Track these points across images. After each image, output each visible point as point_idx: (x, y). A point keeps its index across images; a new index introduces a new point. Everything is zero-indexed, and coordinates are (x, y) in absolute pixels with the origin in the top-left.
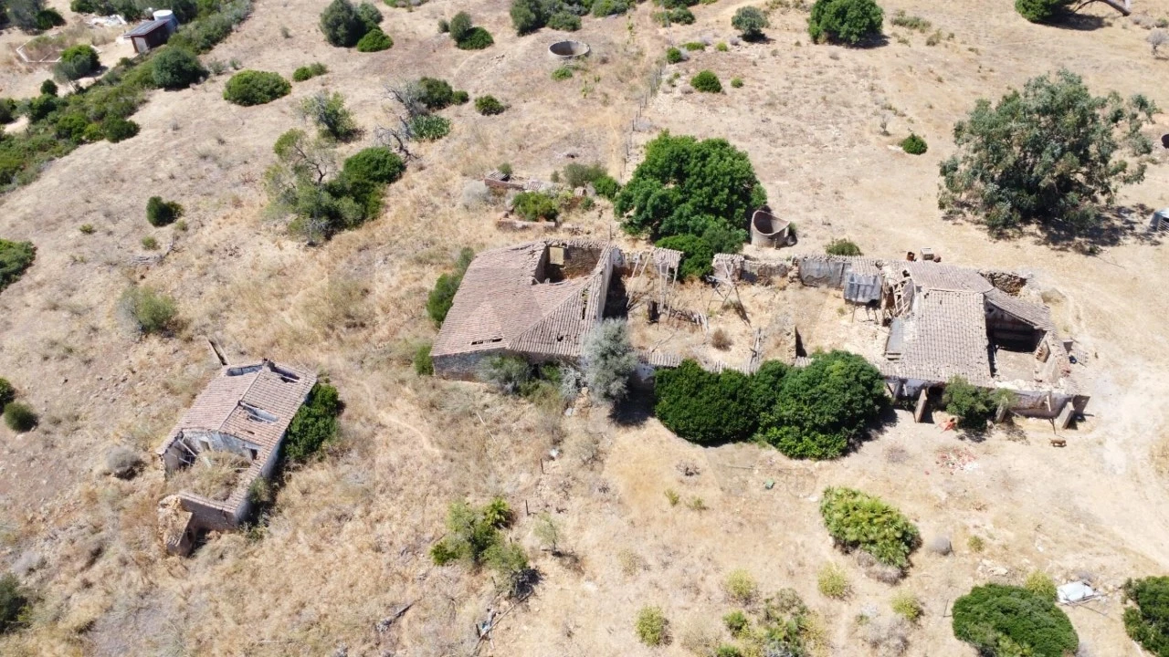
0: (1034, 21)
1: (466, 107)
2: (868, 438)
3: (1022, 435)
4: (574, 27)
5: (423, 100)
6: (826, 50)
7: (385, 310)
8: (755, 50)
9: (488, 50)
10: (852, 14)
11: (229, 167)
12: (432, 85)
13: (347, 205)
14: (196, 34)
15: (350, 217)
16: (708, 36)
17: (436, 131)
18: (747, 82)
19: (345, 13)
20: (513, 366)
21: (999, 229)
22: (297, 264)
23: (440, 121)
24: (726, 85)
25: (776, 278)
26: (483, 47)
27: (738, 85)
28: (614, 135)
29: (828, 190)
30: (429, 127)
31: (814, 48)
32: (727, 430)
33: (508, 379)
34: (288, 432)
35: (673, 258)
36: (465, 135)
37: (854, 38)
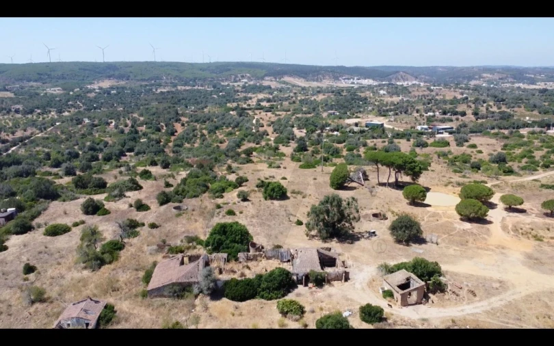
0: (335, 189)
1: (144, 227)
2: (290, 292)
3: (333, 286)
4: (181, 202)
5: (128, 226)
6: (269, 202)
7: (126, 284)
8: (246, 203)
9: (149, 211)
10: (276, 190)
11: (52, 254)
12: (131, 221)
13: (107, 257)
14: (27, 215)
15: (108, 260)
16: (229, 201)
17: (136, 234)
18: (244, 212)
19: (92, 203)
20: (177, 288)
21: (325, 239)
22: (89, 277)
23: (136, 231)
24: (237, 213)
25: (259, 258)
26: (147, 210)
27: (241, 213)
28: (201, 230)
29: (273, 237)
30: (132, 233)
31: (266, 202)
32: (247, 295)
33: (175, 292)
34: (99, 317)
35: (225, 255)
36: (146, 235)
37: (278, 197)
